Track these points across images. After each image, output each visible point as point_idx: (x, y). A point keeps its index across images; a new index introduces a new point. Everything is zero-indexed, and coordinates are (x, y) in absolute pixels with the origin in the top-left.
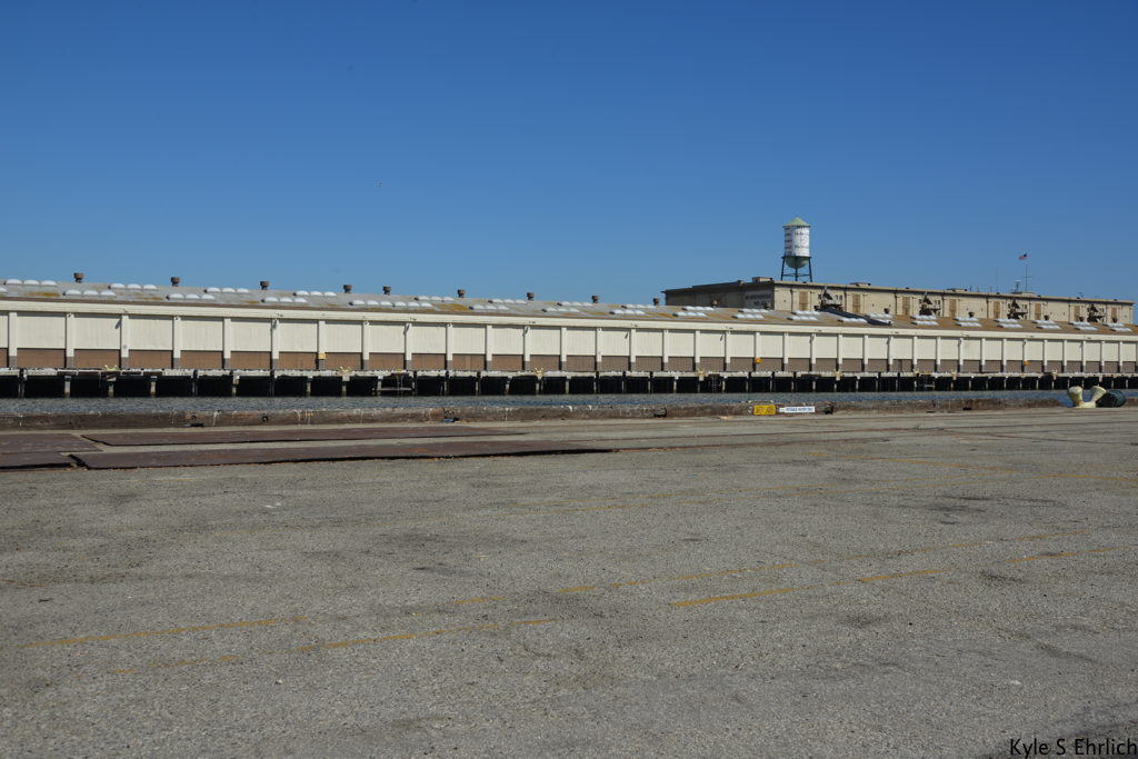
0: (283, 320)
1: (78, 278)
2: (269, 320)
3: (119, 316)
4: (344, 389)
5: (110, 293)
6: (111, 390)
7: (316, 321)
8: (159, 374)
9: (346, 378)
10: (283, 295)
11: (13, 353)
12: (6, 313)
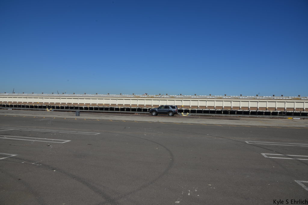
0: (259, 102)
1: (225, 95)
2: (257, 102)
3: (231, 101)
4: (271, 114)
5: (230, 98)
6: (229, 113)
7: (266, 102)
8: (237, 111)
9: (271, 112)
10: (260, 97)
11: (215, 107)
12: (214, 101)
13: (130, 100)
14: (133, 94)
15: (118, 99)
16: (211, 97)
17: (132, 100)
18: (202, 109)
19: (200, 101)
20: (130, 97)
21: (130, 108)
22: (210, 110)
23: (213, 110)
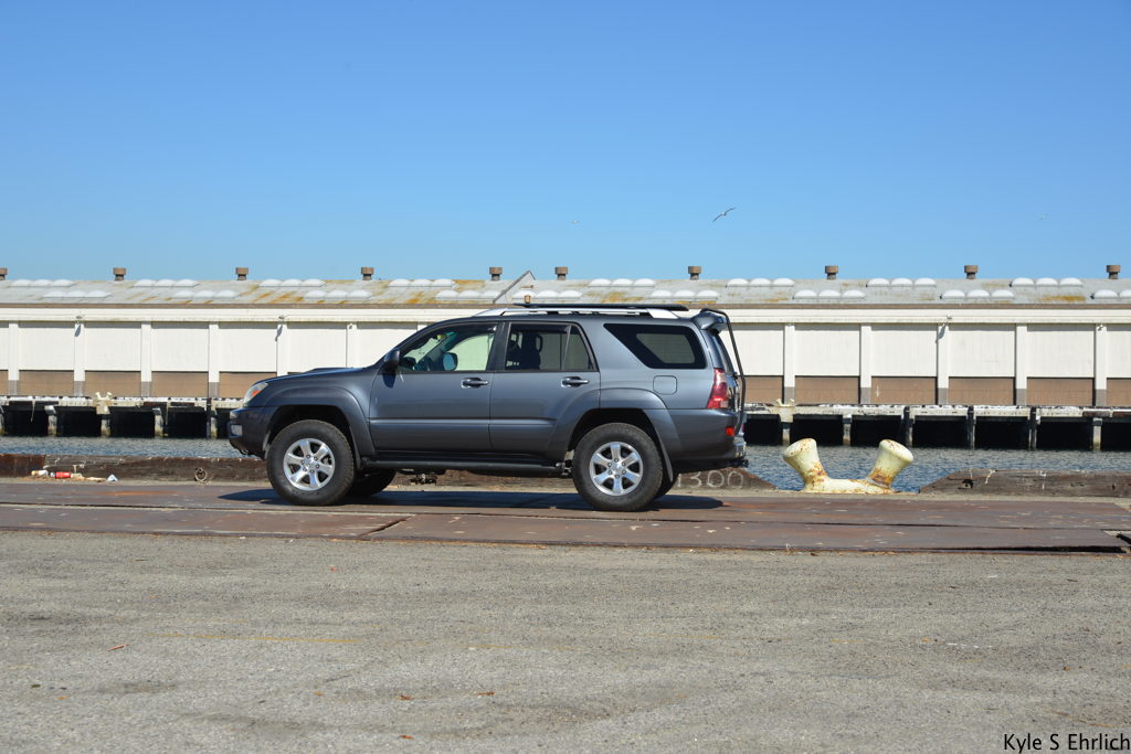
1: (1112, 273)
11: (1022, 384)
12: (1012, 327)
13: (205, 325)
14: (242, 275)
15: (90, 324)
16: (983, 293)
17: (223, 325)
18: (898, 411)
19: (876, 326)
20: (208, 305)
21: (201, 403)
22: (979, 410)
23: (1007, 411)
